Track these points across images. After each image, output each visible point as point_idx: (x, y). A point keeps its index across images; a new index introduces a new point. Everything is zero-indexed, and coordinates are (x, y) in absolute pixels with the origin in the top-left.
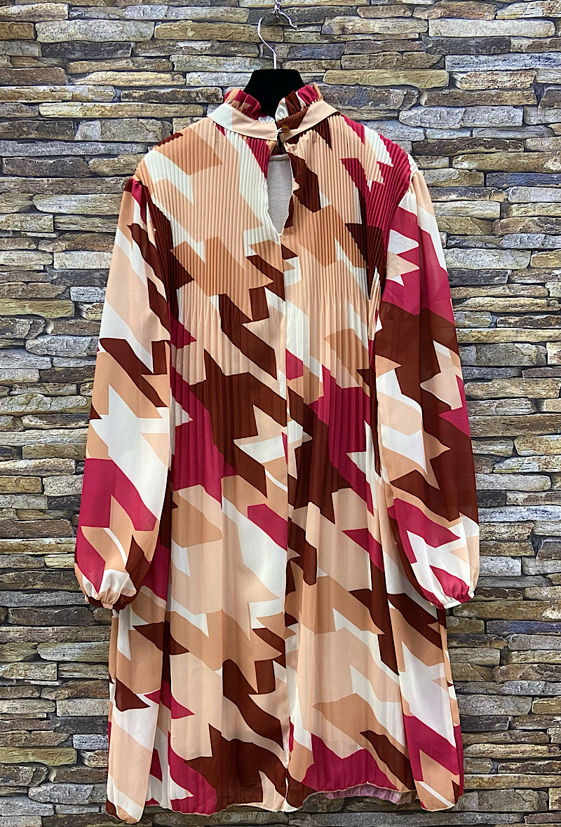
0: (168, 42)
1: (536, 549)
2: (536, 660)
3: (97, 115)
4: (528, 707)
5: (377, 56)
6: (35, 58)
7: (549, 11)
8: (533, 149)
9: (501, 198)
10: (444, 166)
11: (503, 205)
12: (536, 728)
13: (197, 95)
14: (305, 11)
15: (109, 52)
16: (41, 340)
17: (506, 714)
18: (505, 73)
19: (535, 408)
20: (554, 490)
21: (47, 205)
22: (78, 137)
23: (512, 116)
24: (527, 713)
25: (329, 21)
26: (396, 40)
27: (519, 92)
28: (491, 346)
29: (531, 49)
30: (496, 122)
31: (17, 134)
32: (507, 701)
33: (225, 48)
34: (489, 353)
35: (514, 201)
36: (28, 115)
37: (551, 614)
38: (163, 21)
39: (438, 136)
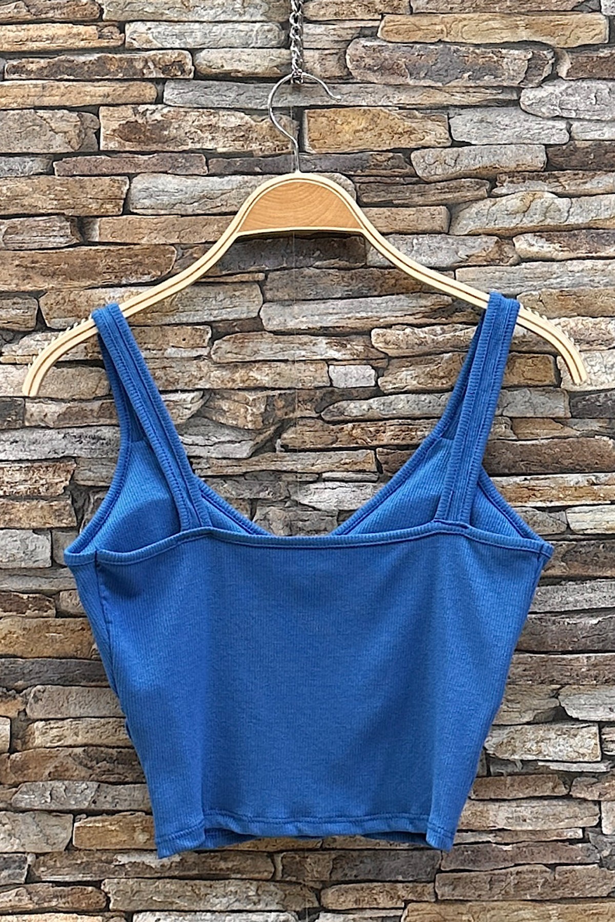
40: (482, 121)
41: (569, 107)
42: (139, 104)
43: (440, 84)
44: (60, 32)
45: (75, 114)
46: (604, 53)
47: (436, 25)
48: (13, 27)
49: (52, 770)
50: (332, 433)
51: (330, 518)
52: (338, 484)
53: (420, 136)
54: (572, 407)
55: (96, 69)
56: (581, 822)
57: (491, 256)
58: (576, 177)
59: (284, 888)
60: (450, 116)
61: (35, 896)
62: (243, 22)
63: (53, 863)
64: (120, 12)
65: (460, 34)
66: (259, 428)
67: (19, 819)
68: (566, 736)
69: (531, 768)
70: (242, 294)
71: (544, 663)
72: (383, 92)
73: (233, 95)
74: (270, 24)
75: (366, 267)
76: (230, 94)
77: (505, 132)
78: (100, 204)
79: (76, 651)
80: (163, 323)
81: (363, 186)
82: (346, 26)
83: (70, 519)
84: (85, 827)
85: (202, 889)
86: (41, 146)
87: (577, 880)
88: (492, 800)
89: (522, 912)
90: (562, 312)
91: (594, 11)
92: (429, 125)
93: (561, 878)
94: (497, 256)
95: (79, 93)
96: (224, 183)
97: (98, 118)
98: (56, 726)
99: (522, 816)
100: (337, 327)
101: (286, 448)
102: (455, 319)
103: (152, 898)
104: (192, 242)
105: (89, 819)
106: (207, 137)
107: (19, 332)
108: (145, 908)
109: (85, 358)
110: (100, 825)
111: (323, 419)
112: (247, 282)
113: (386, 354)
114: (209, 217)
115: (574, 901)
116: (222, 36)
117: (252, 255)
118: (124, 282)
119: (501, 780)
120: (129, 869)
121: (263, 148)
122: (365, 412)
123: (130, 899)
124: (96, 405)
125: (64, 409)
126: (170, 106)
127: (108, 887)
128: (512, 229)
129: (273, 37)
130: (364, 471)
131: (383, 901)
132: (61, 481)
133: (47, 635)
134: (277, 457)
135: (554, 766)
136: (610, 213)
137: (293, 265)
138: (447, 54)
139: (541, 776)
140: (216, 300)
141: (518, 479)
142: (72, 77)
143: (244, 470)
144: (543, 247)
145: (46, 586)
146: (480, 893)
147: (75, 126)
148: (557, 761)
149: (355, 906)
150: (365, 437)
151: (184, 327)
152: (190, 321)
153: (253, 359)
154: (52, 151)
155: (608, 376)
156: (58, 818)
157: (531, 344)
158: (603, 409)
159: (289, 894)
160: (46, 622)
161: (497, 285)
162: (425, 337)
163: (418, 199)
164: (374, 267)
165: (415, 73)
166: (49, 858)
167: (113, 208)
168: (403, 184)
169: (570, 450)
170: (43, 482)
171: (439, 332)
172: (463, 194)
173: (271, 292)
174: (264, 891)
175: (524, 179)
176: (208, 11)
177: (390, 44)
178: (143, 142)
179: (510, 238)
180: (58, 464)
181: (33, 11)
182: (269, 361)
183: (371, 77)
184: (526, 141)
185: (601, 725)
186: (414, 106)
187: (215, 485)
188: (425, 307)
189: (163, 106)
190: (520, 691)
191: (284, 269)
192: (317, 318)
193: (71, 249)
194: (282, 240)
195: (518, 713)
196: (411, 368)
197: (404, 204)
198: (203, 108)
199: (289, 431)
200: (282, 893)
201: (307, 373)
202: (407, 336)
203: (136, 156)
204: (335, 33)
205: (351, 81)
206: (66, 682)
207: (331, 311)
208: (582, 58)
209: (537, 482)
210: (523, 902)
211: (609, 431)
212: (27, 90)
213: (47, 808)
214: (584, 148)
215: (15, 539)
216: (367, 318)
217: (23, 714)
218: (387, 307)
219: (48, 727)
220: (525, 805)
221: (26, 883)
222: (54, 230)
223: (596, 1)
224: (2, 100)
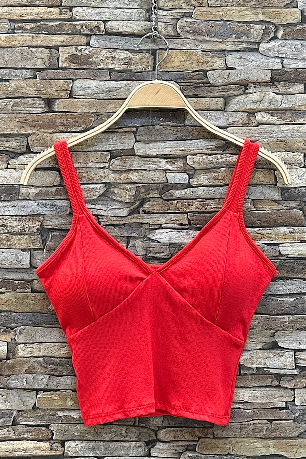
40: (241, 58)
41: (282, 52)
42: (78, 46)
43: (221, 40)
44: (41, 11)
45: (48, 50)
46: (299, 27)
47: (220, 12)
48: (19, 8)
49: (27, 369)
50: (167, 205)
51: (165, 246)
52: (170, 230)
53: (211, 64)
54: (282, 195)
55: (58, 29)
56: (285, 399)
57: (244, 122)
58: (285, 85)
59: (139, 430)
60: (226, 55)
61: (16, 432)
62: (128, 8)
63: (26, 415)
64: (70, 2)
65: (231, 17)
66: (132, 202)
67: (10, 393)
68: (278, 356)
69: (261, 372)
70: (125, 137)
71: (268, 320)
72: (194, 43)
73: (123, 43)
74: (141, 10)
75: (185, 126)
76: (121, 42)
77: (252, 63)
78: (58, 93)
79: (41, 310)
80: (87, 150)
81: (184, 88)
82: (177, 12)
83: (40, 244)
84: (42, 397)
85: (99, 429)
86: (31, 65)
87: (283, 428)
88: (241, 387)
89: (256, 443)
90: (278, 150)
91: (294, 7)
92: (216, 59)
93: (275, 427)
94: (247, 122)
95: (50, 40)
96: (118, 84)
97: (59, 52)
98: (30, 346)
99: (257, 396)
100: (171, 154)
101: (145, 212)
102: (227, 152)
103: (74, 433)
104: (102, 112)
105: (45, 393)
106: (110, 63)
107: (17, 153)
108: (70, 439)
109: (49, 167)
110: (50, 396)
111: (163, 199)
112: (128, 132)
113: (194, 168)
114: (111, 100)
115: (281, 438)
116: (118, 15)
117: (130, 118)
118: (69, 130)
119: (246, 377)
120: (63, 419)
121: (137, 68)
122: (183, 195)
123: (63, 434)
124: (54, 189)
125: (39, 191)
126: (93, 47)
127: (53, 428)
128: (255, 109)
129: (142, 16)
130: (181, 224)
131: (187, 437)
132: (35, 226)
133: (27, 301)
134: (140, 216)
135: (272, 371)
136: (301, 103)
137: (150, 124)
138: (225, 26)
139: (265, 375)
140: (113, 140)
141: (256, 229)
142: (46, 33)
143: (124, 222)
144: (269, 118)
145: (27, 277)
146: (235, 434)
147: (48, 55)
148: (273, 368)
149: (174, 439)
150: (183, 208)
151: (97, 152)
152: (100, 150)
153: (129, 168)
154: (36, 67)
155: (300, 180)
156: (29, 393)
157: (263, 164)
158: (297, 196)
159: (142, 432)
160: (27, 295)
161: (247, 136)
162: (212, 160)
163: (210, 94)
164: (188, 126)
165: (210, 34)
166: (24, 412)
167: (65, 95)
168: (203, 87)
169: (281, 216)
170: (26, 226)
171: (219, 158)
172: (231, 92)
173: (139, 137)
174: (130, 431)
175: (261, 86)
176: (112, 3)
177: (198, 21)
178: (80, 64)
179: (254, 114)
180: (34, 217)
182: (138, 170)
183: (189, 36)
184: (261, 68)
185: (295, 351)
186: (209, 50)
187: (110, 229)
188: (213, 145)
189: (90, 47)
190: (256, 333)
191: (146, 126)
192: (161, 150)
193: (44, 114)
194: (145, 112)
195: (254, 344)
196: (205, 175)
197: (203, 96)
198: (109, 49)
199: (147, 204)
200: (138, 432)
201: (156, 176)
202: (204, 159)
203: (76, 70)
204: (172, 15)
205: (179, 37)
206: (36, 324)
207: (167, 146)
208: (289, 29)
209: (265, 231)
210: (256, 439)
211: (300, 207)
212: (25, 38)
213: (24, 388)
214: (289, 72)
215: (12, 254)
216: (185, 150)
217: (13, 340)
218: (194, 145)
219: (26, 347)
220: (258, 390)
221: (12, 425)
222: (36, 105)
223: (295, 3)
224: (13, 42)
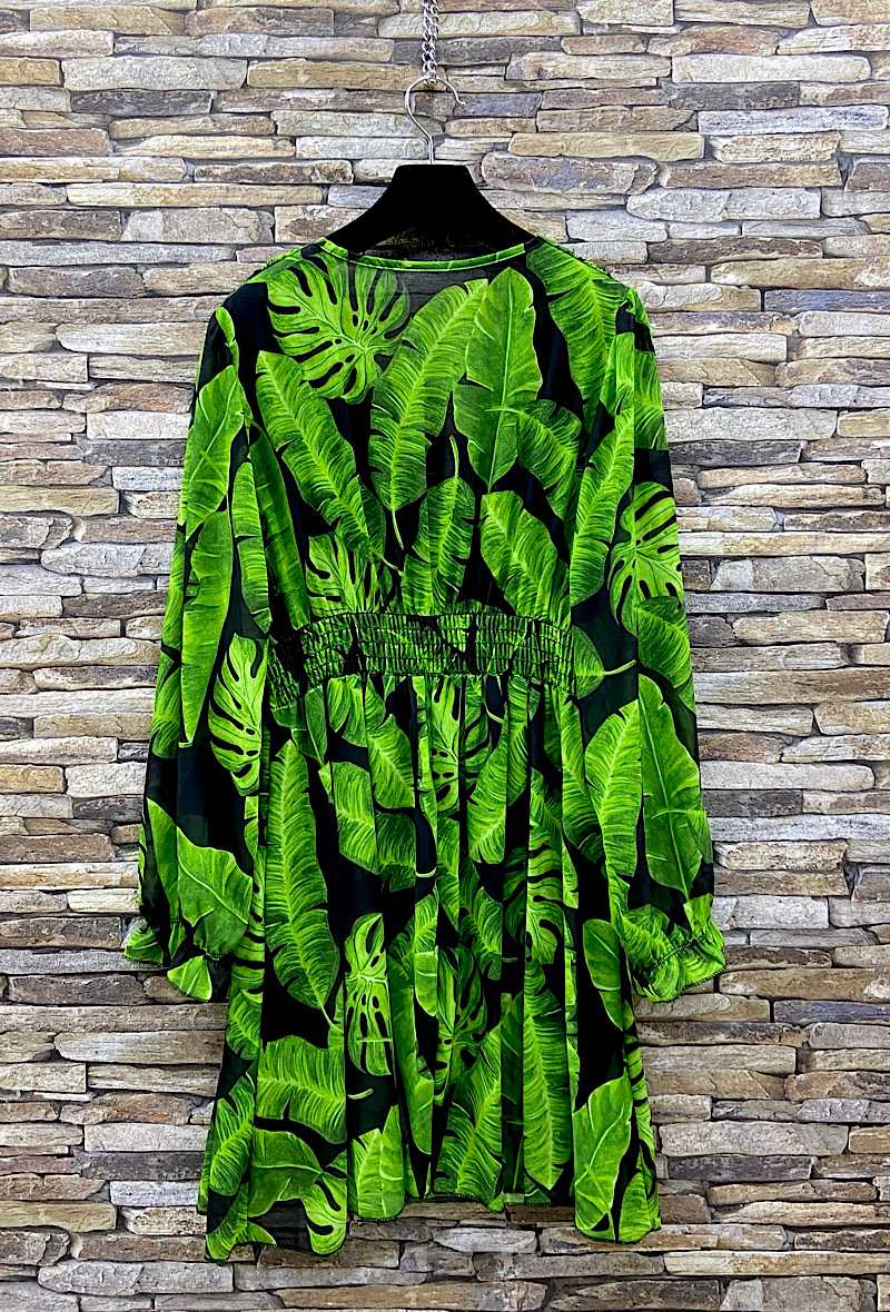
0: (268, 91)
1: (851, 884)
2: (854, 1065)
3: (157, 202)
4: (842, 1143)
5: (593, 112)
6: (60, 114)
7: (860, 42)
8: (837, 253)
9: (788, 328)
10: (698, 279)
11: (792, 339)
12: (855, 1175)
13: (313, 173)
14: (479, 44)
15: (175, 106)
16: (66, 550)
17: (806, 1153)
18: (792, 137)
19: (847, 659)
20: (878, 790)
21: (79, 339)
22: (127, 236)
23: (804, 202)
24: (840, 1153)
25: (519, 60)
26: (621, 88)
27: (814, 167)
28: (776, 560)
29: (833, 101)
30: (779, 213)
31: (33, 231)
32: (808, 1132)
33: (357, 100)
34: (772, 572)
35: (808, 334)
36: (50, 202)
37: (876, 990)
38: (260, 59)
39: (690, 235)
40: (594, 222)
41: (667, 211)
42: (307, 205)
43: (559, 192)
44: (241, 144)
45: (254, 213)
46: (700, 166)
47: (559, 141)
48: (201, 138)
55: (272, 175)
58: (671, 269)
60: (567, 218)
62: (394, 137)
64: (291, 128)
65: (577, 150)
72: (512, 195)
74: (418, 139)
77: (613, 232)
82: (482, 144)
86: (226, 237)
91: (692, 131)
92: (551, 224)
95: (257, 195)
97: (274, 216)
116: (377, 149)
126: (333, 206)
129: (420, 151)
136: (697, 299)
138: (566, 166)
142: (251, 182)
147: (254, 222)
154: (235, 242)
155: (693, 430)
158: (687, 457)
165: (538, 181)
175: (628, 270)
177: (518, 158)
178: (311, 235)
181: (218, 125)
183: (502, 184)
184: (629, 239)
186: (538, 209)
189: (328, 205)
204: (473, 148)
208: (681, 170)
211: (691, 474)
212: (214, 191)
214: (679, 245)
223: (694, 123)
224: (193, 199)
